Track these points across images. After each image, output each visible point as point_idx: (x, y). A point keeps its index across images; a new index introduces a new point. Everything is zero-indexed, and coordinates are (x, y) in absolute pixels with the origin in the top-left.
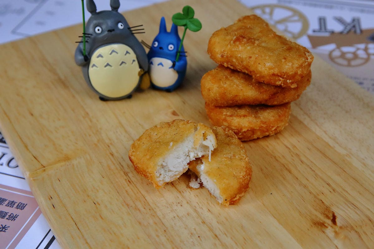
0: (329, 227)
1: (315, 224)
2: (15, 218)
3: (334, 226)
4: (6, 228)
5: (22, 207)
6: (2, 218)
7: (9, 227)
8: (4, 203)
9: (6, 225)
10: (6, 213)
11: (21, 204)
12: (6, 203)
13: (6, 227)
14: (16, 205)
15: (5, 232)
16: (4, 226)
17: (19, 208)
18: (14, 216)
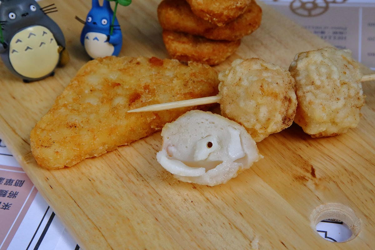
0: (310, 180)
1: (296, 179)
2: (15, 195)
3: (313, 178)
4: (9, 206)
5: (20, 184)
6: (3, 197)
7: (11, 204)
8: (2, 182)
9: (8, 203)
10: (6, 191)
11: (19, 181)
12: (4, 181)
13: (9, 204)
14: (14, 182)
15: (9, 209)
16: (6, 204)
17: (17, 185)
18: (14, 193)
